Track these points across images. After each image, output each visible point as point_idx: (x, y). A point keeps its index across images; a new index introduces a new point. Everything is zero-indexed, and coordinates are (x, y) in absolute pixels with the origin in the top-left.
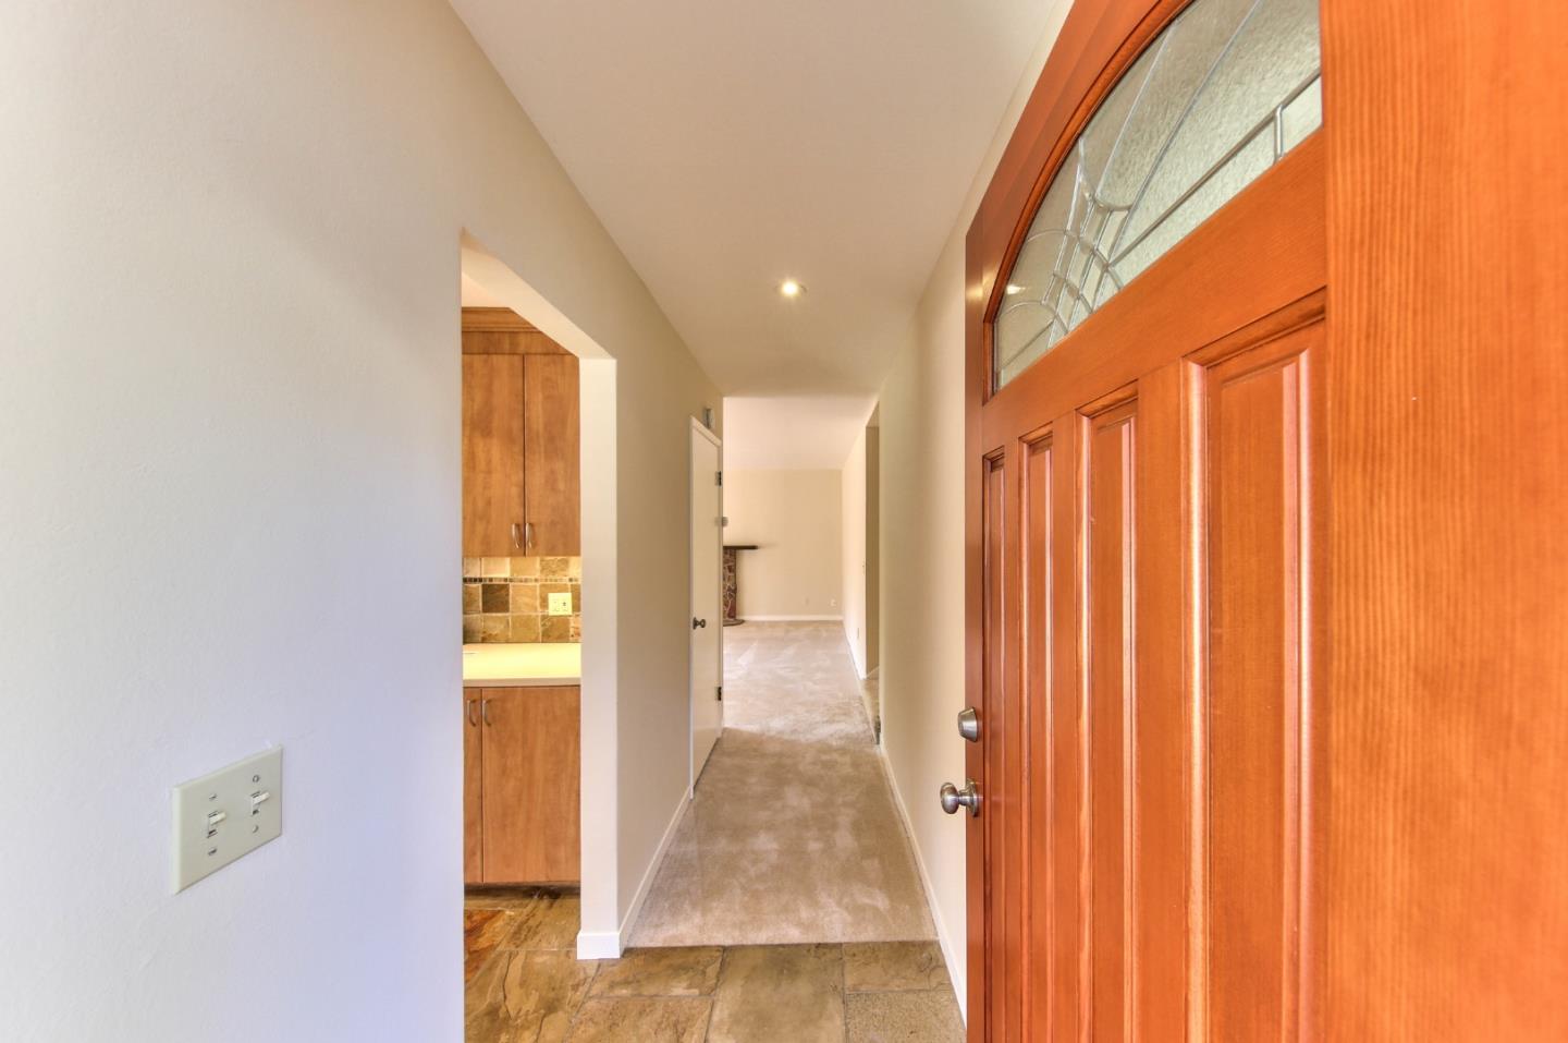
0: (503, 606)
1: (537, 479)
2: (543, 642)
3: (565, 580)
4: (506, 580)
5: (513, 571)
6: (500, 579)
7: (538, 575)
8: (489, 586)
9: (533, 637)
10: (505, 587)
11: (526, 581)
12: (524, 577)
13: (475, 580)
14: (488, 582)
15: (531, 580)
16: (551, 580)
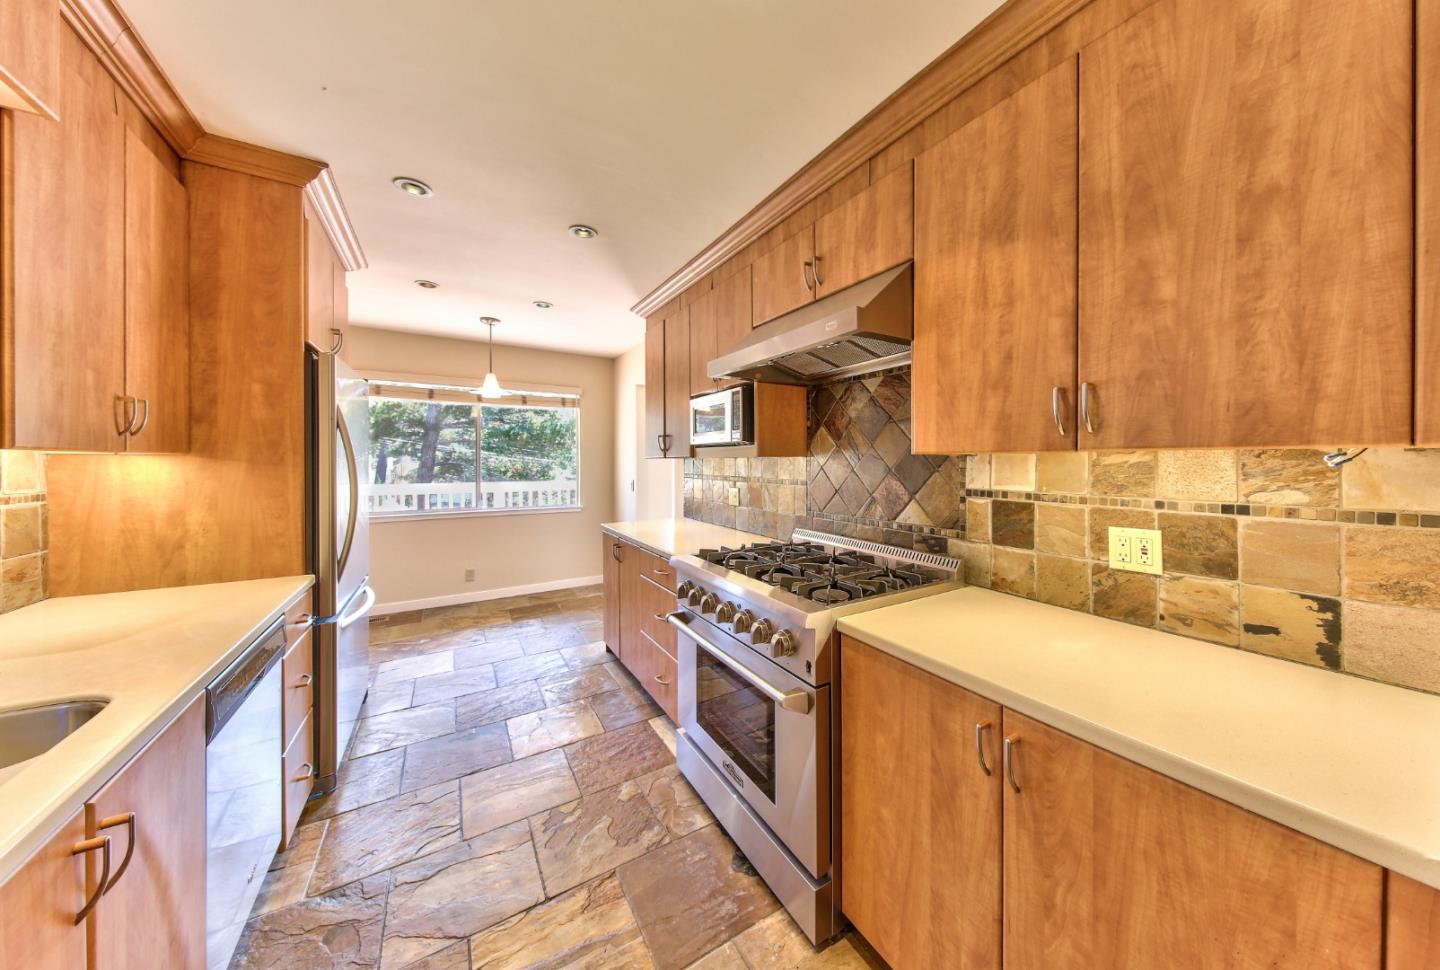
0: (1025, 539)
1: (1107, 284)
2: (1096, 613)
3: (1146, 504)
4: (1028, 496)
5: (1040, 482)
6: (1019, 494)
7: (1086, 493)
8: (1003, 503)
9: (1077, 602)
10: (1028, 508)
11: (1063, 500)
12: (1059, 494)
13: (982, 494)
14: (1000, 499)
15: (1072, 500)
16: (1114, 502)
